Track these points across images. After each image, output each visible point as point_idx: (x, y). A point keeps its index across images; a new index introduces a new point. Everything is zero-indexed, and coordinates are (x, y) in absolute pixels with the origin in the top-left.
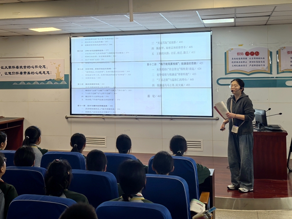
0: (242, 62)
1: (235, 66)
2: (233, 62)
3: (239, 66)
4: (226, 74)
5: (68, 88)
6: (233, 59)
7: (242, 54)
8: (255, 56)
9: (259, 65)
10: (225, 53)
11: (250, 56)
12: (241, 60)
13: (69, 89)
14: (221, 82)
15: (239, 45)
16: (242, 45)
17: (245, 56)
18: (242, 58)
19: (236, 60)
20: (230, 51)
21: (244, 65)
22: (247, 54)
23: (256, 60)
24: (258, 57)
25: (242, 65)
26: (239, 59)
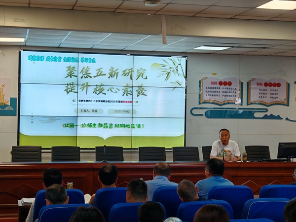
0: (215, 92)
1: (209, 95)
2: (206, 91)
3: (213, 95)
4: (200, 103)
5: (16, 116)
6: (207, 88)
7: (215, 83)
8: (227, 86)
9: (231, 96)
10: (200, 81)
11: (223, 86)
12: (214, 90)
14: (194, 112)
15: (213, 74)
16: (215, 74)
17: (218, 86)
18: (215, 88)
19: (210, 90)
20: (205, 79)
21: (217, 95)
22: (221, 83)
23: (228, 90)
24: (230, 87)
25: (215, 95)
26: (213, 88)
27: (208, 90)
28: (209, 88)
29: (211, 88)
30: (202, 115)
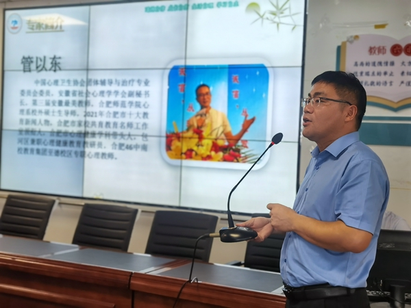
0: (379, 74)
2: (356, 73)
3: (373, 83)
6: (356, 64)
7: (381, 50)
11: (403, 57)
12: (377, 69)
15: (377, 27)
16: (383, 26)
17: (389, 56)
18: (380, 63)
19: (366, 69)
21: (385, 83)
22: (396, 50)
25: (378, 84)
26: (374, 64)
27: (359, 69)
29: (368, 64)
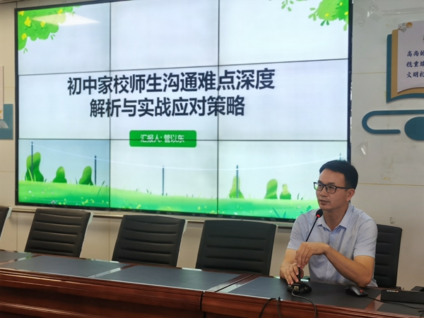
1: (416, 74)
2: (409, 64)
4: (389, 99)
5: (12, 139)
6: (410, 54)
13: (14, 142)
14: (374, 123)
19: (420, 59)
20: (403, 30)
27: (413, 59)
28: (416, 53)
29: (423, 54)
30: (397, 132)
